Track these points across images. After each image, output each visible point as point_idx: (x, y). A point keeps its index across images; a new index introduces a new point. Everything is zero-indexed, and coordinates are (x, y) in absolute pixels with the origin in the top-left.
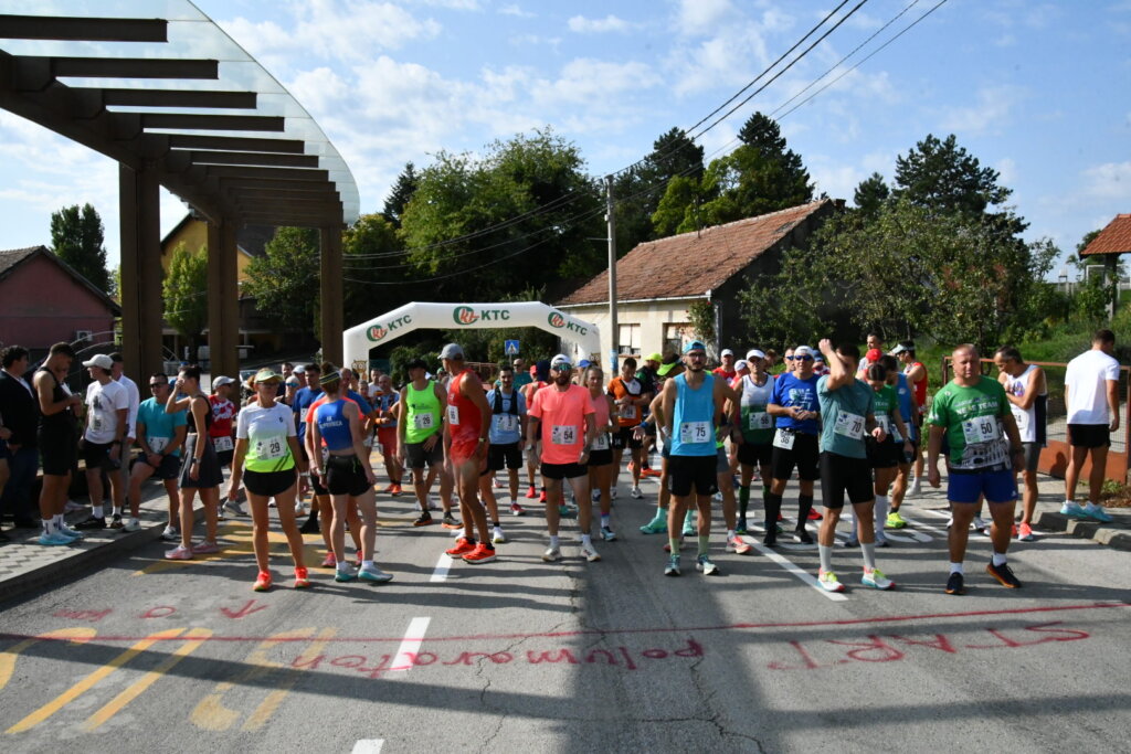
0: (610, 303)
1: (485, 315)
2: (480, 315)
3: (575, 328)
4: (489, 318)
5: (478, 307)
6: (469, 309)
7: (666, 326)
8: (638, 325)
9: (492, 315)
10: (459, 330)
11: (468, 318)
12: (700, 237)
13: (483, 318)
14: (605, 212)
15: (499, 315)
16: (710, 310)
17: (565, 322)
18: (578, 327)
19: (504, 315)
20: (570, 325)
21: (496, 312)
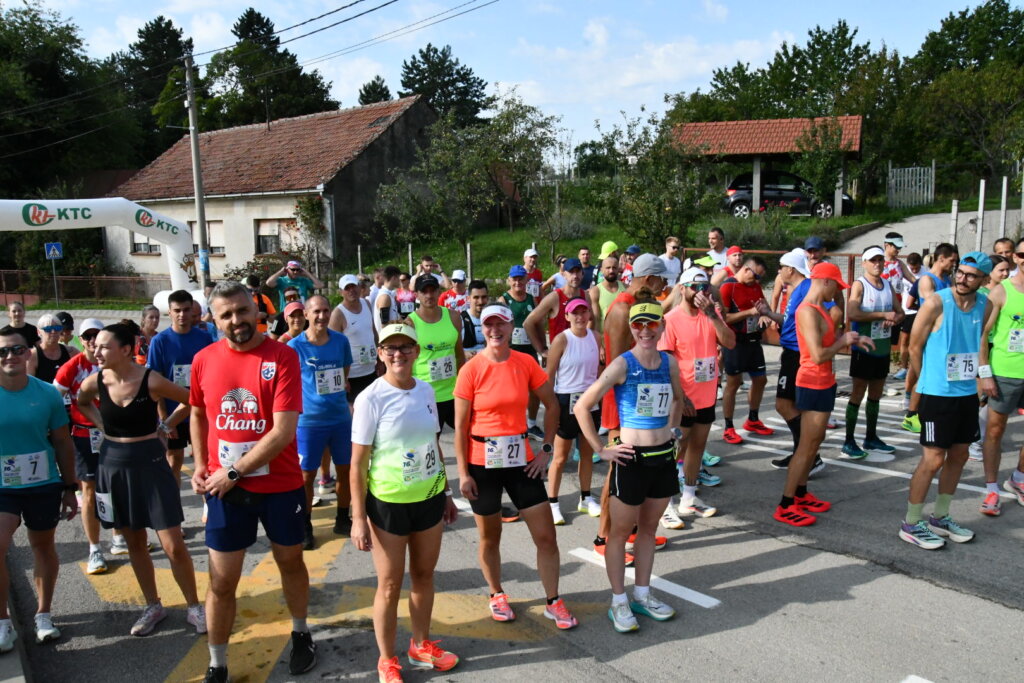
0: (196, 197)
1: (62, 214)
2: (57, 214)
3: (165, 226)
4: (67, 218)
5: (53, 205)
6: (42, 207)
7: (258, 222)
8: (221, 221)
9: (70, 214)
10: (32, 232)
11: (41, 218)
12: (269, 129)
13: (60, 218)
14: (185, 98)
15: (79, 213)
16: (320, 205)
17: (155, 220)
18: (169, 225)
19: (85, 213)
20: (160, 224)
21: (75, 210)
